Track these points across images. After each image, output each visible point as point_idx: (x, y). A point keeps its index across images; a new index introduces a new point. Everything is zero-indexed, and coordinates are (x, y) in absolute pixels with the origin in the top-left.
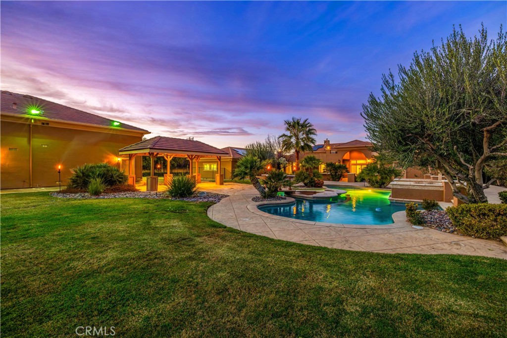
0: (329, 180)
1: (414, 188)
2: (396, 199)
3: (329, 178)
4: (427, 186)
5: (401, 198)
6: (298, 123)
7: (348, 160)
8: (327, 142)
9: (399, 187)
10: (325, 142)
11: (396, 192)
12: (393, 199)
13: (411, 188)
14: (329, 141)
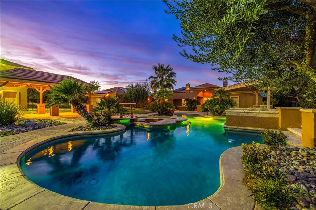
0: (187, 111)
1: (248, 115)
2: (231, 127)
3: (187, 109)
4: (261, 113)
5: (235, 126)
6: (162, 68)
7: (202, 98)
8: (188, 85)
9: (233, 115)
10: (187, 85)
11: (231, 120)
12: (227, 126)
13: (245, 115)
14: (189, 85)
